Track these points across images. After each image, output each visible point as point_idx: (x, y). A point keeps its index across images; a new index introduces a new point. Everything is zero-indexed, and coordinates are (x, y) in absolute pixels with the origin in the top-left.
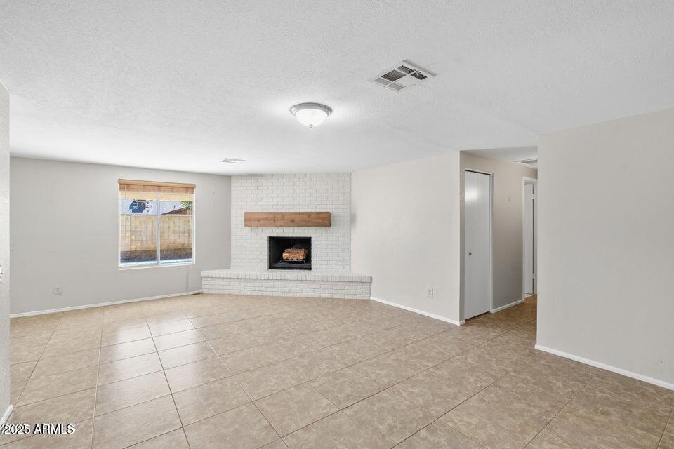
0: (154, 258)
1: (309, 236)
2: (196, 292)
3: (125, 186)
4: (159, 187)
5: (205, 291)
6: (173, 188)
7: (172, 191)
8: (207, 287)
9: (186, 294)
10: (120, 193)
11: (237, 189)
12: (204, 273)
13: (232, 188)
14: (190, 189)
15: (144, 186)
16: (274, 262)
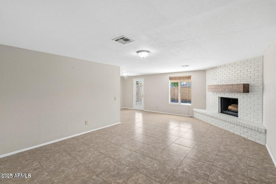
0: (177, 102)
1: (237, 98)
2: (191, 116)
3: (171, 79)
4: (179, 78)
5: (194, 116)
6: (184, 78)
7: (184, 79)
8: (196, 115)
9: (187, 116)
10: (169, 81)
11: (208, 75)
12: (195, 110)
13: (206, 75)
14: (189, 78)
15: (175, 78)
16: (224, 110)
